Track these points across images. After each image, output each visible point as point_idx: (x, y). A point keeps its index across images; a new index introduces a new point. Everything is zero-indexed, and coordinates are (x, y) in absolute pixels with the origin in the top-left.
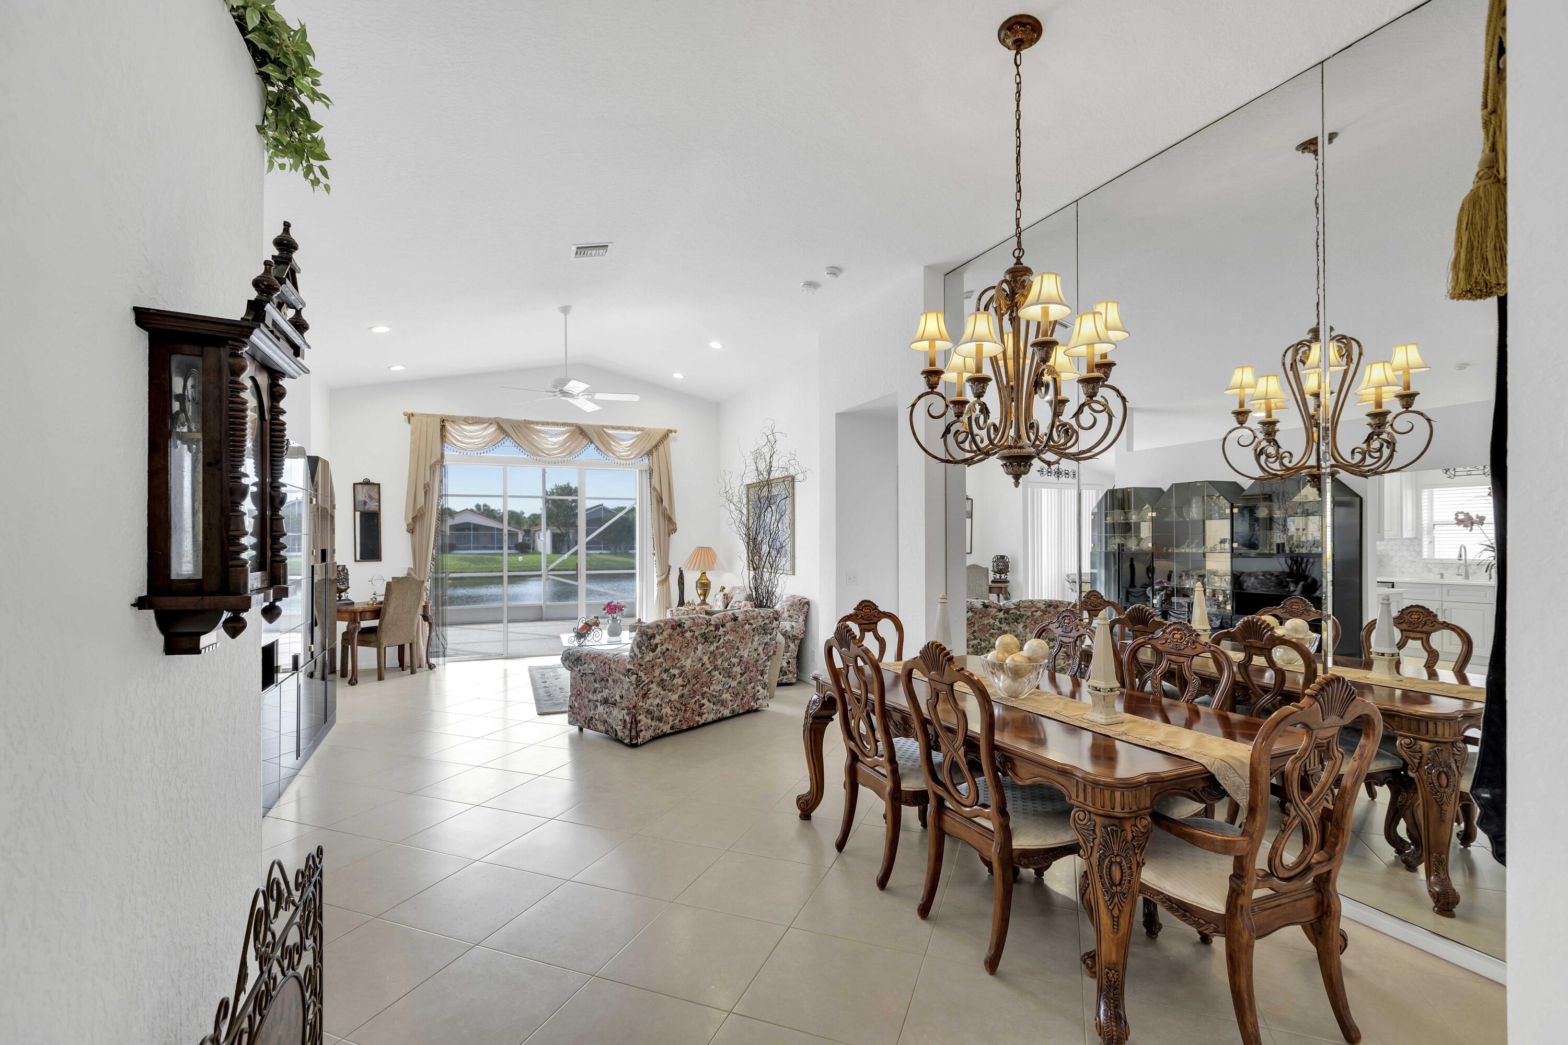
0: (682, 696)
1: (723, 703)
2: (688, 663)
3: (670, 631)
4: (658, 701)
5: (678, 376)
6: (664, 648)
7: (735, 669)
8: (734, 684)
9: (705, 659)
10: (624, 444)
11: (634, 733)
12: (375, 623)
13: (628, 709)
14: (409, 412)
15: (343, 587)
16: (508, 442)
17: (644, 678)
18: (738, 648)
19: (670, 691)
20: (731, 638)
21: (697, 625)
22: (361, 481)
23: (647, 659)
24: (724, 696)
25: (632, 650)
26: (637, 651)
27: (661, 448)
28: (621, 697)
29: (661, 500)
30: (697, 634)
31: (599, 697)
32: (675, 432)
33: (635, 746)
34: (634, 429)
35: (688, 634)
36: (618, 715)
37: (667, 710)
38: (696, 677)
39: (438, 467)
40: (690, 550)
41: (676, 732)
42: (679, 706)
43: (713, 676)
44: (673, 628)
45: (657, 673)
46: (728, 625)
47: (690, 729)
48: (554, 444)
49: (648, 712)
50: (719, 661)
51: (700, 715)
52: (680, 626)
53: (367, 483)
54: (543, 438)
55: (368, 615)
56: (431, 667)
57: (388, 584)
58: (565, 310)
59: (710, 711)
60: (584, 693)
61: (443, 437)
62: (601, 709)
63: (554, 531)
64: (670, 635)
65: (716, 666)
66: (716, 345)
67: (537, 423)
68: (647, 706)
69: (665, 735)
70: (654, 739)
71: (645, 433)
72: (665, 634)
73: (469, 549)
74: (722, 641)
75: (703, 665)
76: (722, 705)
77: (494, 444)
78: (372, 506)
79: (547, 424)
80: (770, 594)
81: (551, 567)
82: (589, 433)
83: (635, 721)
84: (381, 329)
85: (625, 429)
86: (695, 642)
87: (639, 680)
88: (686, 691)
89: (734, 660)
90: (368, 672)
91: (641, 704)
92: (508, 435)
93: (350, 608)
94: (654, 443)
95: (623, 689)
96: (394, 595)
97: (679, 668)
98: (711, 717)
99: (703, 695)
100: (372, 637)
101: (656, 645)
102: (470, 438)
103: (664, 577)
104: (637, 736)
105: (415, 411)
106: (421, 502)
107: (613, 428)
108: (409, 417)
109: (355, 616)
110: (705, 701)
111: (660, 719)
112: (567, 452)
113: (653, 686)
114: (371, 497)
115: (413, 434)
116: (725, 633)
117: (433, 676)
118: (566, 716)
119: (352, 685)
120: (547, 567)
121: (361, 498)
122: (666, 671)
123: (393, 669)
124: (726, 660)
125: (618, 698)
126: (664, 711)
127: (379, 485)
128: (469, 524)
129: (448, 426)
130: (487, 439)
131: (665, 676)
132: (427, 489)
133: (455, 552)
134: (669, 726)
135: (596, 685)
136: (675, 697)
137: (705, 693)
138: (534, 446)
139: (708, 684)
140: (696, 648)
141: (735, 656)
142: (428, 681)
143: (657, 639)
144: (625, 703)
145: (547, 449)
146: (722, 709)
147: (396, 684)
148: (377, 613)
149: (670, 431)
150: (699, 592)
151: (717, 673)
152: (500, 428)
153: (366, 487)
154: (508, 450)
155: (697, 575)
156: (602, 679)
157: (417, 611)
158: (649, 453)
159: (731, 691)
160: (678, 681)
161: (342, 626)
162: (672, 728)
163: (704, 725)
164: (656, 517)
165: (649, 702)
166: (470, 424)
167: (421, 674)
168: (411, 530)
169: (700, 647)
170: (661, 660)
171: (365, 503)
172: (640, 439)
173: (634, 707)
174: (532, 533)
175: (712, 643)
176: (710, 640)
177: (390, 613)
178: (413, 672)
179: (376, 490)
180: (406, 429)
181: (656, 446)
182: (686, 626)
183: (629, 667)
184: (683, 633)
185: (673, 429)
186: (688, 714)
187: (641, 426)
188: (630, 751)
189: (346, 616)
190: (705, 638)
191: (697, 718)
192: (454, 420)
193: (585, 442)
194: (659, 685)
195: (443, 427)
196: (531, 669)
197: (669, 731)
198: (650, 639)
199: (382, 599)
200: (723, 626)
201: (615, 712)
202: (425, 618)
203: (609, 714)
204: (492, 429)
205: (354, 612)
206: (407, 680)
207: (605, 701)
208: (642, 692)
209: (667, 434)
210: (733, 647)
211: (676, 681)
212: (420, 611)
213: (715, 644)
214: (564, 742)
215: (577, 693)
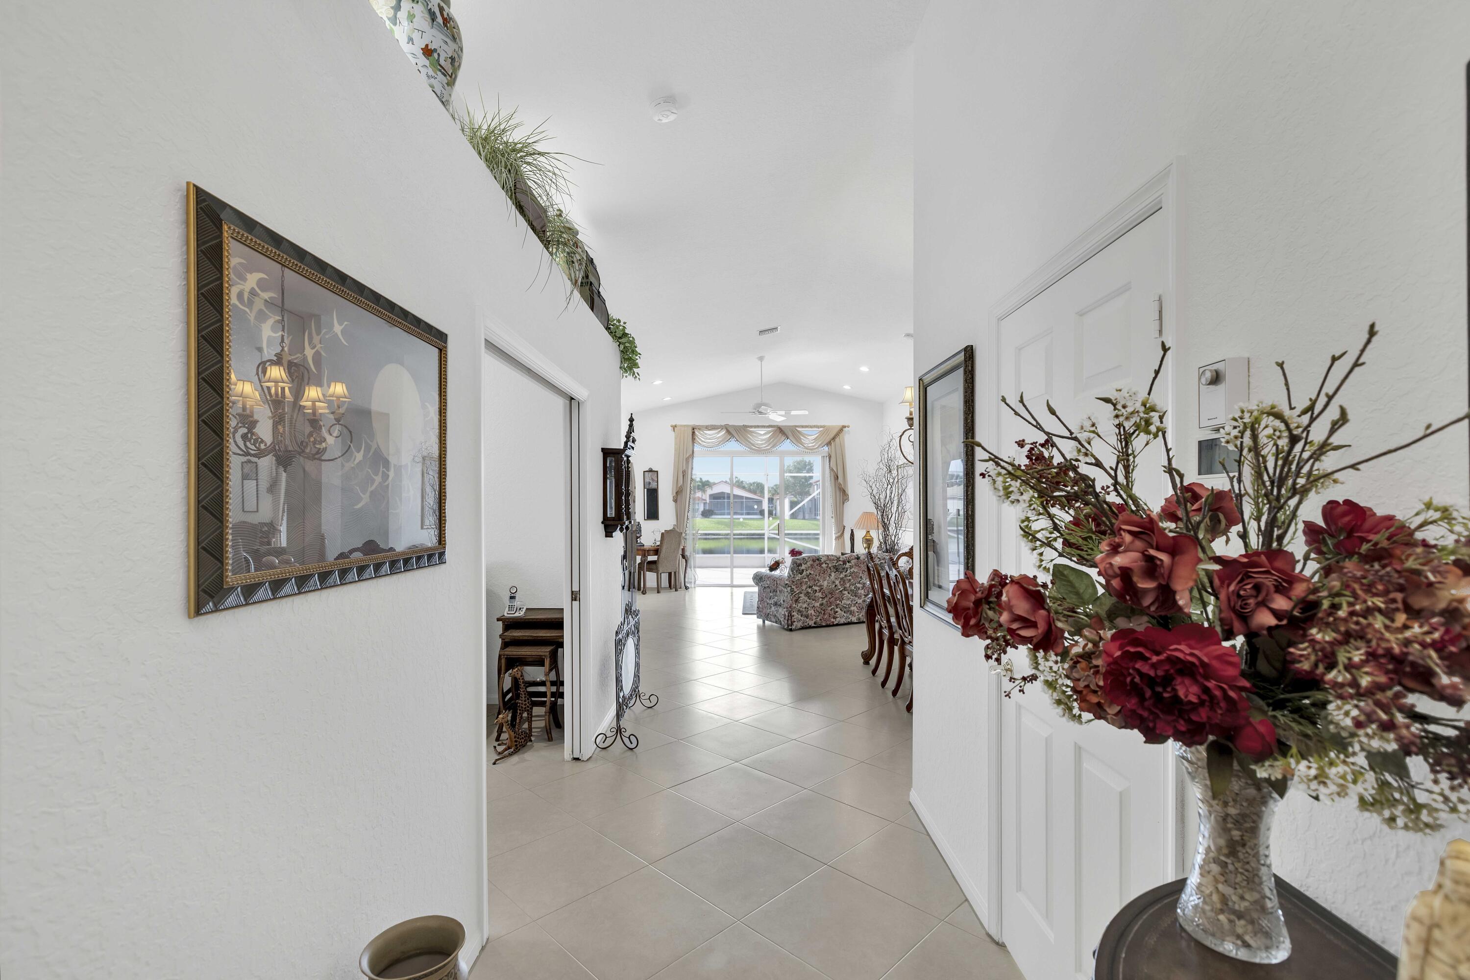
0: (822, 605)
1: (852, 613)
2: (825, 583)
3: (811, 562)
4: (805, 605)
5: (847, 387)
6: (808, 572)
7: (860, 591)
8: (860, 601)
9: (837, 582)
10: (810, 437)
11: (790, 622)
12: (654, 558)
13: (787, 608)
14: (674, 424)
15: (638, 535)
16: (733, 441)
17: (795, 590)
18: (861, 577)
19: (813, 600)
20: (856, 570)
21: (830, 560)
22: (647, 469)
23: (797, 578)
24: (852, 608)
25: (789, 573)
26: (791, 573)
27: (837, 440)
28: (784, 601)
29: (837, 478)
30: (830, 565)
31: (772, 601)
32: (848, 427)
33: (791, 630)
34: (818, 427)
35: (824, 565)
36: (782, 612)
37: (811, 612)
38: (831, 594)
39: (690, 459)
40: (858, 515)
41: (818, 626)
42: (820, 610)
43: (844, 594)
44: (814, 561)
45: (804, 587)
46: (852, 561)
47: (828, 626)
48: (762, 440)
49: (799, 611)
50: (848, 585)
51: (835, 618)
52: (818, 560)
53: (651, 471)
54: (755, 437)
55: (651, 552)
56: (687, 588)
57: (662, 534)
58: (761, 359)
59: (842, 617)
60: (765, 599)
61: (693, 439)
62: (773, 608)
63: (792, 499)
64: (811, 565)
65: (845, 588)
66: (864, 369)
67: (751, 427)
68: (798, 608)
69: (810, 627)
70: (803, 628)
71: (826, 429)
72: (809, 564)
73: (724, 514)
74: (848, 571)
75: (836, 586)
76: (851, 614)
77: (724, 441)
78: (653, 485)
79: (758, 427)
80: (894, 544)
81: (771, 528)
82: (786, 432)
83: (790, 616)
84: (658, 382)
85: (811, 427)
86: (829, 571)
87: (792, 590)
88: (824, 601)
89: (858, 585)
90: (652, 589)
91: (794, 605)
92: (733, 436)
93: (642, 548)
94: (832, 436)
95: (784, 596)
96: (665, 541)
97: (819, 586)
98: (842, 621)
99: (837, 606)
100: (653, 566)
101: (803, 570)
102: (709, 439)
103: (839, 534)
104: (792, 624)
105: (678, 423)
106: (680, 483)
107: (803, 427)
108: (674, 427)
109: (645, 552)
110: (838, 610)
111: (807, 617)
112: (771, 445)
113: (802, 595)
114: (653, 480)
115: (676, 438)
116: (851, 567)
117: (688, 594)
118: (756, 616)
119: (644, 594)
120: (769, 527)
121: (647, 480)
122: (810, 587)
123: (665, 588)
124: (853, 585)
125: (782, 602)
126: (809, 612)
127: (657, 472)
128: (723, 493)
129: (696, 433)
130: (720, 439)
131: (809, 590)
132: (684, 474)
133: (713, 516)
134: (813, 621)
135: (771, 594)
136: (817, 604)
137: (839, 604)
138: (750, 442)
139: (841, 599)
140: (830, 575)
141: (859, 583)
142: (685, 595)
143: (803, 567)
144: (785, 605)
145: (757, 444)
146: (850, 616)
147: (667, 597)
148: (656, 552)
149: (844, 427)
150: (865, 545)
151: (846, 592)
152: (728, 431)
153: (650, 473)
154: (733, 445)
155: (863, 533)
156: (774, 591)
157: (678, 553)
158: (829, 444)
159: (857, 605)
160: (819, 594)
161: (639, 559)
162: (815, 623)
163: (837, 625)
164: (834, 491)
165: (799, 605)
166: (709, 430)
167: (681, 592)
168: (675, 501)
169: (833, 574)
170: (807, 580)
171: (650, 483)
172: (822, 434)
173: (790, 607)
174: (774, 501)
175: (841, 572)
176: (840, 570)
177: (664, 552)
178: (676, 590)
179: (656, 475)
180: (671, 436)
181: (834, 439)
182: (822, 560)
183: (787, 582)
184: (820, 565)
185: (846, 425)
186: (826, 616)
187: (822, 424)
188: (788, 633)
189: (640, 552)
190: (836, 569)
191: (832, 620)
192: (700, 428)
193: (783, 438)
194: (805, 595)
195: (693, 433)
196: (745, 593)
197: (813, 625)
198: (799, 566)
199: (658, 543)
200: (849, 562)
201: (780, 610)
202: (683, 556)
203: (777, 611)
204: (723, 432)
205: (644, 550)
206: (673, 594)
207: (776, 604)
208: (795, 599)
209: (842, 429)
210: (857, 577)
211: (817, 594)
212: (680, 552)
213: (844, 574)
214: (755, 630)
215: (761, 600)
